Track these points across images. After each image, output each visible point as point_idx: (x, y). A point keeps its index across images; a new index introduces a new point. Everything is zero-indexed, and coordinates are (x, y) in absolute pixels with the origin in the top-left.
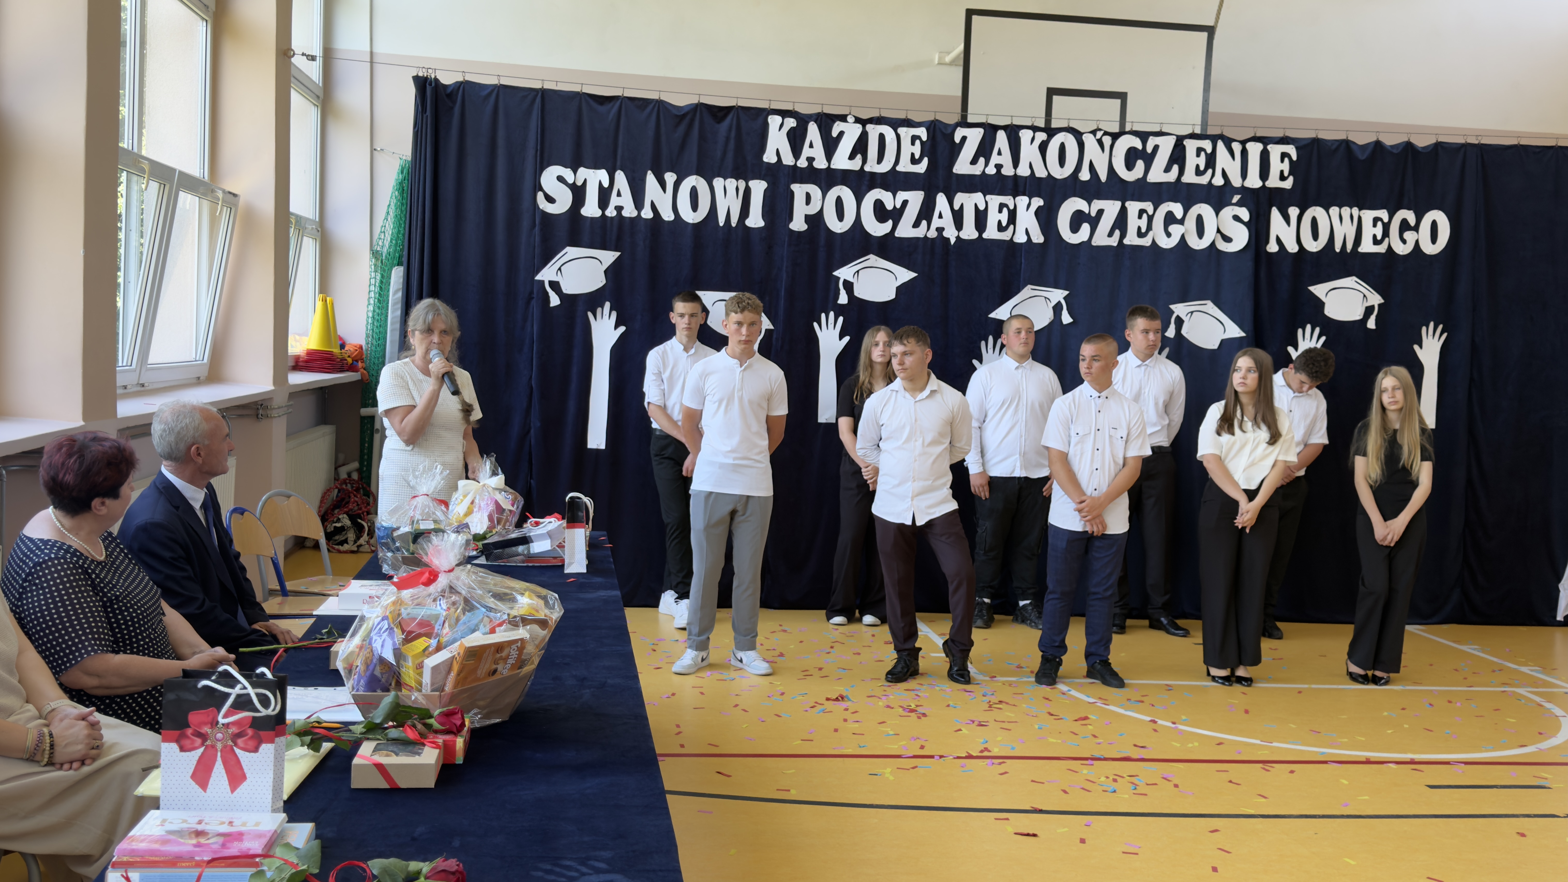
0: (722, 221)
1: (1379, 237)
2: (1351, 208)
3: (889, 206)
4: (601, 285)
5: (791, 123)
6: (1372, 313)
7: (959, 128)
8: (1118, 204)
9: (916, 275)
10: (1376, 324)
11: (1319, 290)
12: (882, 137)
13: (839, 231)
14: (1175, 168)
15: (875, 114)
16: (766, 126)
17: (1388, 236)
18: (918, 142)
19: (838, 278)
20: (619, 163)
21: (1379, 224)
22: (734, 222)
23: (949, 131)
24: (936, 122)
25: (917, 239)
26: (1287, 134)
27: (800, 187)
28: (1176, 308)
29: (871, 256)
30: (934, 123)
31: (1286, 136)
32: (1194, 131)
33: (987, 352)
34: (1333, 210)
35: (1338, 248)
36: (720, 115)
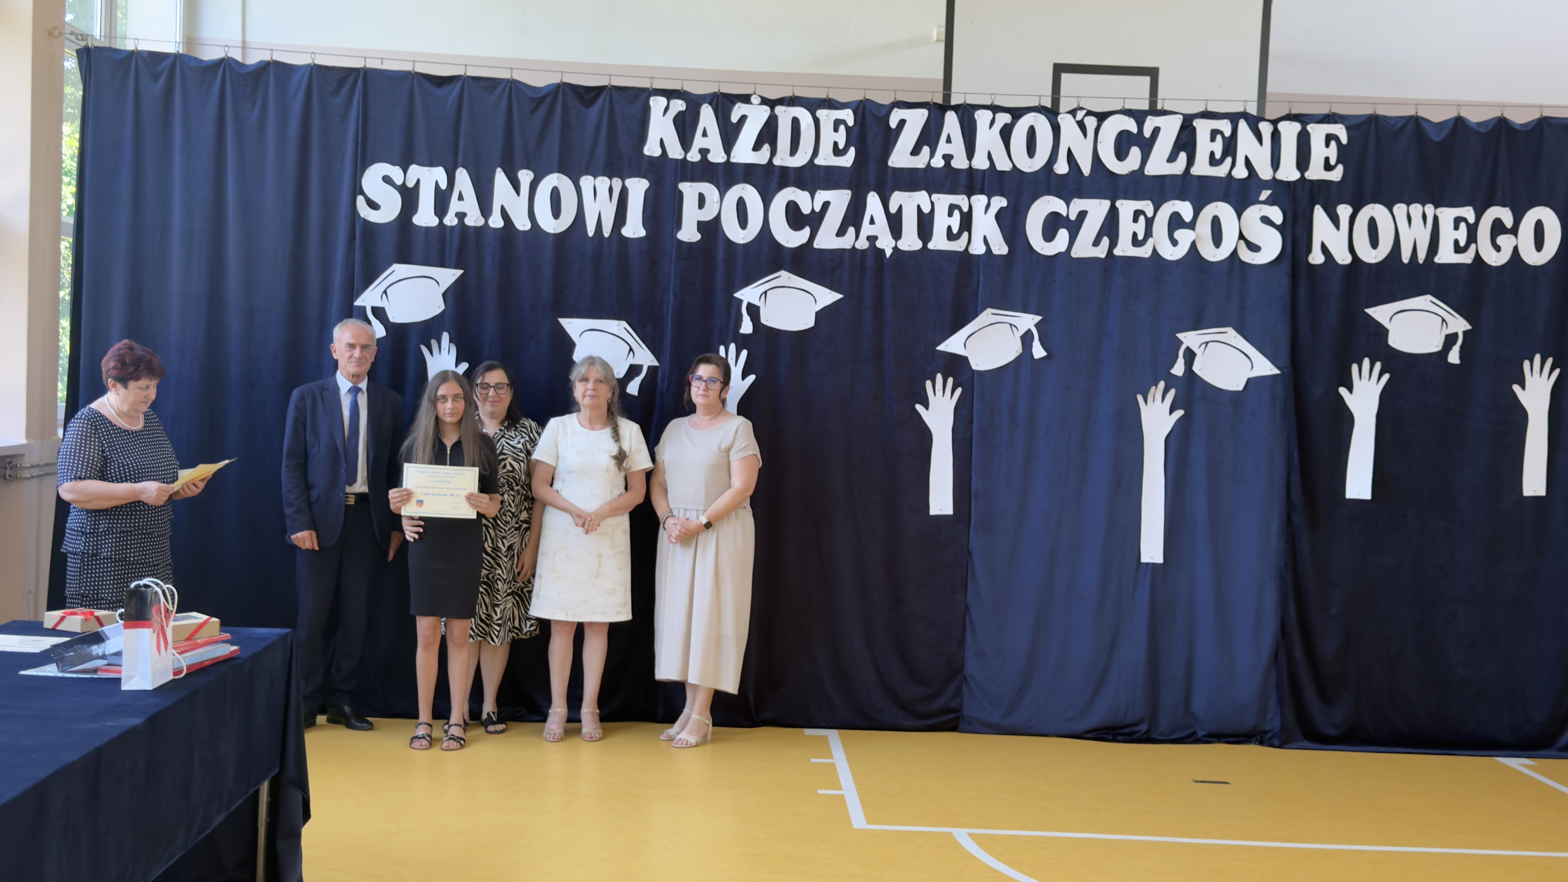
0: (591, 231)
1: (1462, 243)
2: (1424, 206)
3: (806, 210)
4: (438, 311)
5: (679, 105)
6: (1455, 343)
7: (895, 109)
8: (1106, 204)
9: (840, 296)
10: (1461, 358)
11: (1380, 313)
12: (796, 122)
13: (741, 241)
14: (1183, 156)
15: (787, 93)
16: (647, 110)
17: (1476, 242)
18: (842, 128)
19: (740, 301)
20: (460, 159)
21: (1463, 226)
22: (607, 232)
23: (884, 112)
24: (864, 102)
25: (843, 251)
26: (1334, 110)
27: (691, 186)
28: (1185, 337)
29: (783, 273)
30: (862, 104)
31: (1333, 113)
32: (1206, 108)
33: (935, 395)
34: (1398, 208)
35: (1406, 259)
36: (588, 97)
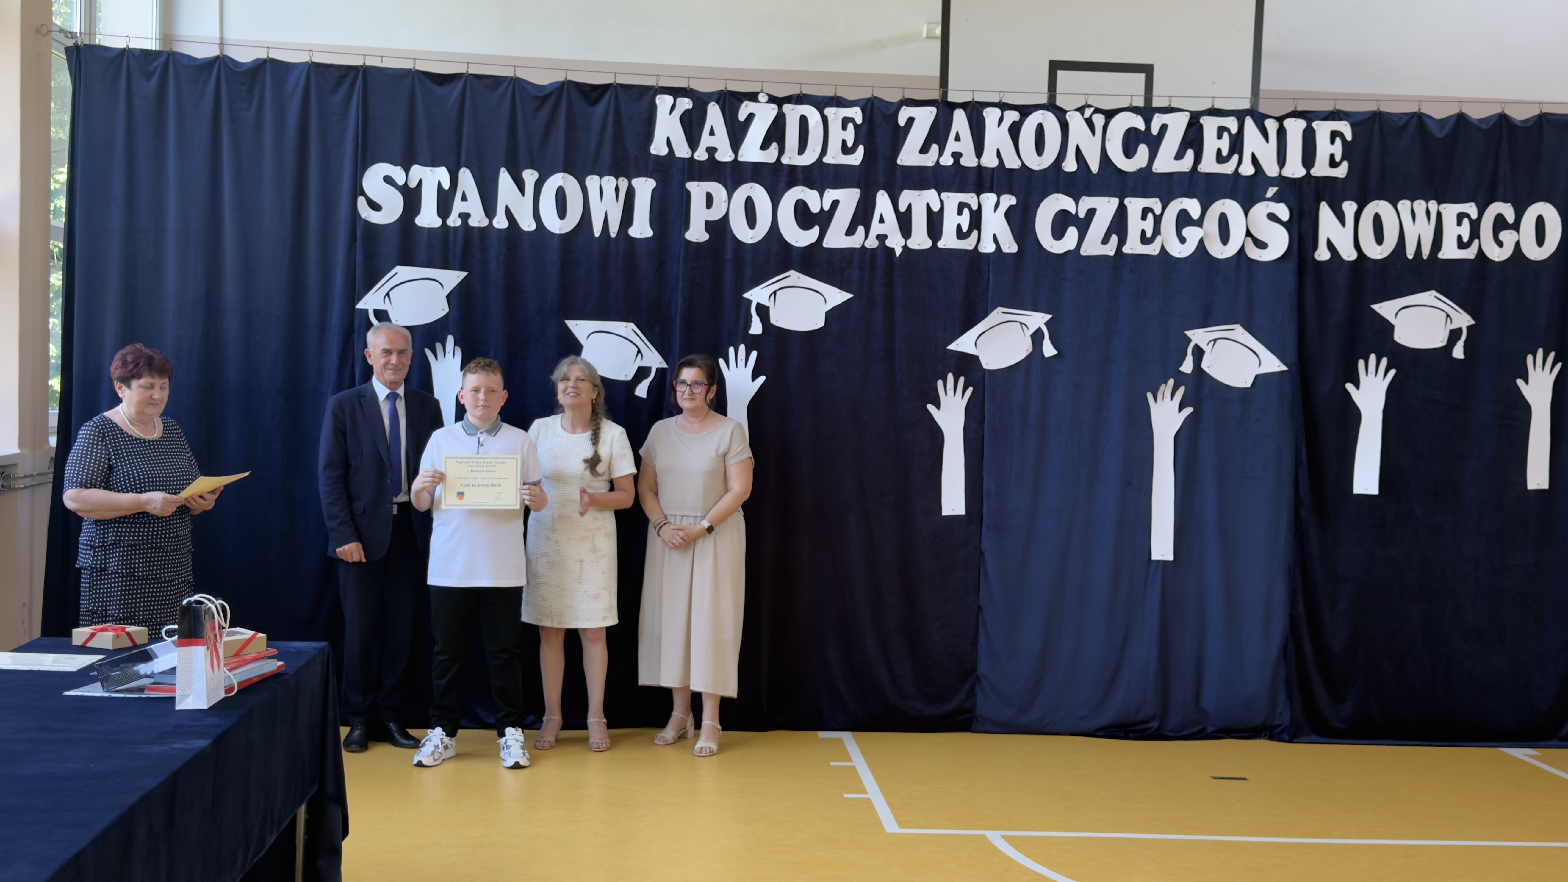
0: (597, 231)
1: (1465, 239)
2: (1427, 202)
3: (815, 209)
4: (442, 314)
5: (685, 104)
6: (1459, 339)
7: (904, 107)
8: (1115, 201)
9: (850, 296)
10: (1465, 353)
11: (1386, 309)
12: (803, 120)
13: (750, 241)
14: (1190, 154)
15: (794, 91)
16: (653, 108)
17: (1479, 238)
18: (850, 126)
19: (750, 302)
20: (463, 158)
21: (1466, 221)
22: (613, 231)
23: (892, 110)
24: (873, 100)
25: (852, 250)
26: (1338, 107)
27: (698, 186)
28: (1194, 334)
29: (792, 273)
30: (871, 101)
31: (1337, 110)
32: (1213, 106)
33: (946, 394)
34: (1403, 204)
35: (1411, 255)
36: (593, 95)
